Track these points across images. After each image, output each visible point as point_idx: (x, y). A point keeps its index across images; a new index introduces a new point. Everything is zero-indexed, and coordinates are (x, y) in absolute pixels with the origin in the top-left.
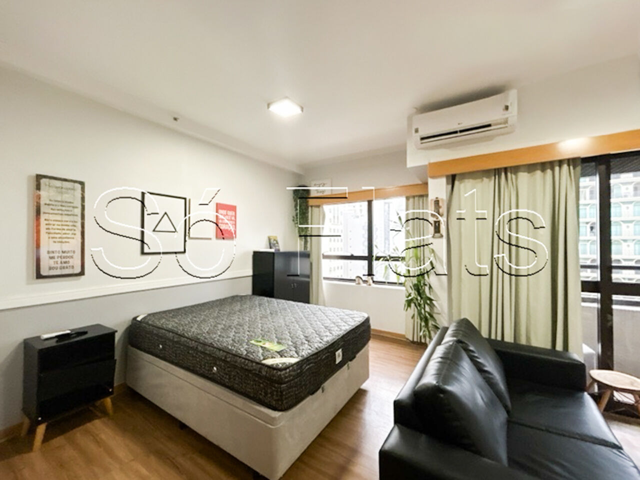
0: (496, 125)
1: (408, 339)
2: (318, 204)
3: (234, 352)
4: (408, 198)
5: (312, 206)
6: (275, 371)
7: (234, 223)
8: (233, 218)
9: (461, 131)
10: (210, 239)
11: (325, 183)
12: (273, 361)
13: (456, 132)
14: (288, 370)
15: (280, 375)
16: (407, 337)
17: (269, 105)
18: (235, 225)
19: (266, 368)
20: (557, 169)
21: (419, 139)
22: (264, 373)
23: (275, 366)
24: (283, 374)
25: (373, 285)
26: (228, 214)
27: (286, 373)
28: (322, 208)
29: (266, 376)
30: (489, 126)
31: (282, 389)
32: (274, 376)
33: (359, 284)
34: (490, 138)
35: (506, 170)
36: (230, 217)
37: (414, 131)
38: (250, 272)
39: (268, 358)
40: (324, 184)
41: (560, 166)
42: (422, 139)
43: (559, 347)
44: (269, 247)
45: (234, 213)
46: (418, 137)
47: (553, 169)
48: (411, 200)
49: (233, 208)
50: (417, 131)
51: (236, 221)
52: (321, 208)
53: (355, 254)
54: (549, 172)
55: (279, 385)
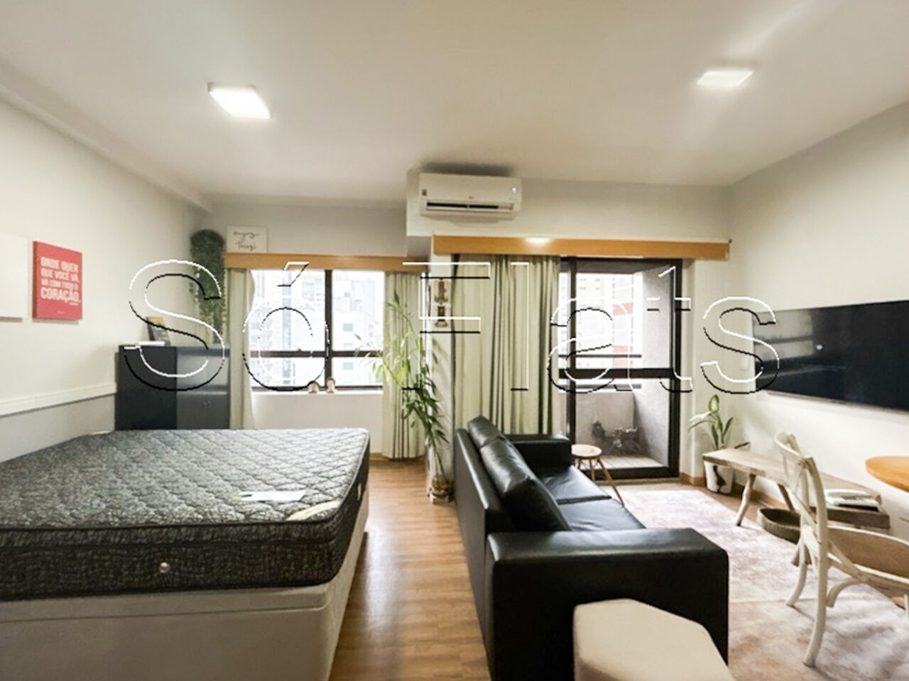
0: (502, 208)
1: (385, 458)
2: (242, 266)
3: (218, 521)
4: (387, 274)
5: (229, 270)
6: (318, 526)
7: (76, 287)
8: (75, 278)
9: (472, 206)
10: (19, 320)
11: (255, 233)
12: (307, 513)
13: (465, 206)
14: (335, 519)
15: (328, 528)
16: (384, 455)
17: (210, 86)
18: (80, 291)
19: (300, 526)
20: (545, 263)
21: (426, 203)
22: (296, 535)
23: (313, 518)
24: (332, 526)
25: (337, 392)
26: (64, 269)
27: (334, 523)
28: (250, 272)
29: (300, 539)
30: (496, 207)
31: (330, 549)
32: (315, 534)
33: (313, 392)
34: (495, 221)
35: (506, 257)
36: (67, 274)
37: (421, 192)
38: (112, 388)
39: (293, 513)
40: (254, 235)
41: (547, 261)
42: (429, 204)
43: (545, 431)
44: (147, 335)
45: (76, 267)
46: (425, 200)
47: (542, 264)
48: (392, 277)
49: (75, 257)
50: (424, 193)
51: (80, 285)
52: (248, 272)
53: (304, 349)
54: (539, 265)
55: (326, 545)
